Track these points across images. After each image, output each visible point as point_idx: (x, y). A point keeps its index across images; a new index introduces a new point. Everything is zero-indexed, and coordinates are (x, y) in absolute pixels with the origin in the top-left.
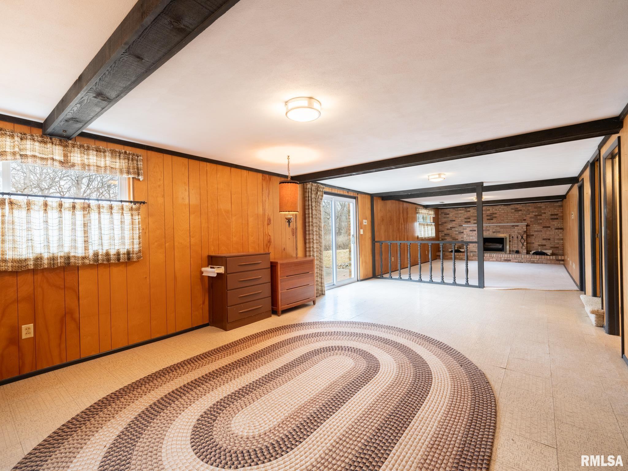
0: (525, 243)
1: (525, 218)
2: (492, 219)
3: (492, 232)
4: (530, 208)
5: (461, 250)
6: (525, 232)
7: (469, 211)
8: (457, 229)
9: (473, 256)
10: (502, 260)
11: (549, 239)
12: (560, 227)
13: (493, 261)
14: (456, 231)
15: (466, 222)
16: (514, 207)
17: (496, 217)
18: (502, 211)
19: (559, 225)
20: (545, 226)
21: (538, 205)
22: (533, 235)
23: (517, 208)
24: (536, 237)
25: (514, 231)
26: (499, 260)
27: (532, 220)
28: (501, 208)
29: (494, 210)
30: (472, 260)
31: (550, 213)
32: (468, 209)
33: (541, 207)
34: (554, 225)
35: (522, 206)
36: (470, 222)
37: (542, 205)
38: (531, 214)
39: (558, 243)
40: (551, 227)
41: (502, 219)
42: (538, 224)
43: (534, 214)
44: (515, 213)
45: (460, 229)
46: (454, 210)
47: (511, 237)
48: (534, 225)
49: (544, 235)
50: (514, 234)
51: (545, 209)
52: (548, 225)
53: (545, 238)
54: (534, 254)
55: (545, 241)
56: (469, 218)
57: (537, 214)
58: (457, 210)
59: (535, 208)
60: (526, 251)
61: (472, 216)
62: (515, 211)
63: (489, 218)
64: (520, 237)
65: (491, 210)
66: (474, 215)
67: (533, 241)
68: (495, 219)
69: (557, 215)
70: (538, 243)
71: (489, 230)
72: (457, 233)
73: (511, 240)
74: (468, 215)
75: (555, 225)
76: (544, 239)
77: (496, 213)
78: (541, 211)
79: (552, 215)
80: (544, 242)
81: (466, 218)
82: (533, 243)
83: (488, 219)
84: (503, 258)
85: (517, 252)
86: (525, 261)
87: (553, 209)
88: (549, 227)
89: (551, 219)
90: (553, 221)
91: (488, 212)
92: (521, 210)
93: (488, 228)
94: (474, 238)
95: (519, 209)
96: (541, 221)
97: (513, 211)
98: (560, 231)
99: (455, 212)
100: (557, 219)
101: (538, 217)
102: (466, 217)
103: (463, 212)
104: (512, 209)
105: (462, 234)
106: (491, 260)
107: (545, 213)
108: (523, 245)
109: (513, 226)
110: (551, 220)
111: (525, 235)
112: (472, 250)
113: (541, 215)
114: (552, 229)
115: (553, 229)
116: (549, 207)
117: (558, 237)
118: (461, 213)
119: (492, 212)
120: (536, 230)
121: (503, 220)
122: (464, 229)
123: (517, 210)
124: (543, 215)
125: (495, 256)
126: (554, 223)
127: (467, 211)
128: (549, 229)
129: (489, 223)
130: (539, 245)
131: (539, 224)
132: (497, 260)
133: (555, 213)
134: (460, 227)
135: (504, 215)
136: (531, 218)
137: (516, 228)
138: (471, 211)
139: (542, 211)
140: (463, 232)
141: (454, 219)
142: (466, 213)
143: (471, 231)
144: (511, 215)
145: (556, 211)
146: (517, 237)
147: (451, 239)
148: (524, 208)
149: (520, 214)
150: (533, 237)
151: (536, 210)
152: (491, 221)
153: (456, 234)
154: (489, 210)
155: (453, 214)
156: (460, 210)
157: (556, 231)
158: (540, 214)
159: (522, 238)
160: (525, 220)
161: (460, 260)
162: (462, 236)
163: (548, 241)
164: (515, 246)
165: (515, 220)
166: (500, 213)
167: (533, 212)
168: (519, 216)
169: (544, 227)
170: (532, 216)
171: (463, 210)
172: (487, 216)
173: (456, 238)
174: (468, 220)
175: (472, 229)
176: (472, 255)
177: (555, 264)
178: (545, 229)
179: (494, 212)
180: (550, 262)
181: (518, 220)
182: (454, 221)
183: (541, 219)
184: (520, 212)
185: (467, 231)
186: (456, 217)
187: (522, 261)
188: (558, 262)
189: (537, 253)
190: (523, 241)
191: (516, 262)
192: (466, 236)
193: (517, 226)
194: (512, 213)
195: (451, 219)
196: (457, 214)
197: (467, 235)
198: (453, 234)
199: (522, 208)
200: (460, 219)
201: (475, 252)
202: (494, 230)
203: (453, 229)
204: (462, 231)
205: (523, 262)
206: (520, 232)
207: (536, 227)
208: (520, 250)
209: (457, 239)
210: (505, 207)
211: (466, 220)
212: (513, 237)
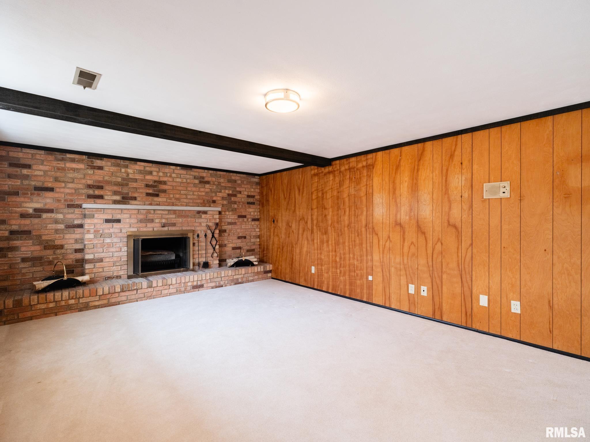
0: (217, 247)
1: (214, 199)
2: (157, 195)
3: (158, 225)
4: (222, 180)
5: (80, 279)
6: (217, 224)
7: (101, 168)
8: (60, 216)
9: (122, 291)
10: (189, 288)
11: (245, 237)
12: (256, 217)
13: (171, 294)
14: (56, 222)
15: (90, 197)
16: (197, 174)
17: (164, 191)
18: (178, 180)
19: (256, 214)
20: (240, 214)
21: (233, 178)
22: (225, 231)
23: (203, 178)
24: (229, 235)
25: (200, 223)
26: (183, 289)
27: (225, 202)
28: (176, 171)
29: (161, 174)
30: (118, 303)
31: (246, 193)
32: (98, 163)
33: (235, 181)
34: (251, 212)
35: (211, 175)
36: (101, 197)
37: (237, 178)
38: (223, 191)
39: (254, 243)
40: (248, 216)
41: (177, 196)
42: (232, 210)
43: (227, 191)
44: (200, 186)
45: (74, 216)
46: (50, 158)
47: (196, 236)
48: (227, 213)
49: (239, 230)
50: (201, 230)
51: (239, 185)
52: (244, 214)
53: (240, 235)
54: (232, 266)
55: (240, 241)
56: (101, 188)
57: (231, 192)
58: (63, 160)
59: (230, 181)
60: (217, 262)
61: (108, 183)
62: (201, 182)
63: (151, 191)
64: (210, 235)
65: (155, 173)
66: (114, 179)
67: (226, 242)
68: (162, 195)
69: (253, 197)
70: (231, 245)
71: (152, 221)
72: (62, 226)
73: (196, 242)
74: (97, 178)
75: (252, 214)
76: (239, 238)
77: (165, 183)
78: (235, 188)
79: (249, 196)
80: (239, 243)
81: (89, 187)
82: (225, 245)
83: (148, 194)
84: (190, 284)
85: (206, 265)
86: (226, 282)
87: (249, 186)
88: (245, 217)
89: (249, 203)
90: (250, 207)
91: (148, 177)
92: (208, 182)
93: (150, 216)
94: (115, 240)
95: (206, 179)
96: (236, 206)
97: (197, 181)
98: (257, 223)
99: (55, 164)
100: (253, 203)
101: (233, 199)
102: (90, 182)
103: (81, 166)
104: (195, 178)
105: (79, 230)
106: (166, 292)
107: (240, 192)
108: (214, 250)
109: (199, 212)
110: (247, 205)
111: (217, 232)
112: (110, 274)
113: (235, 196)
114: (248, 220)
115: (250, 220)
116: (245, 182)
117: (254, 234)
118: (74, 170)
119: (156, 178)
120: (229, 221)
121: (178, 199)
122: (85, 216)
123: (203, 182)
124: (239, 195)
125: (174, 282)
126: (251, 210)
127: (94, 168)
128: (245, 219)
129: (151, 204)
130: (234, 248)
131: (234, 210)
132: (179, 292)
133: (252, 194)
134: (71, 210)
135: (180, 188)
136: (223, 198)
137: (203, 216)
138: (106, 169)
139: (238, 189)
140: (81, 226)
141: (50, 185)
142: (90, 172)
143: (107, 221)
144: (194, 189)
145: (252, 190)
146: (206, 235)
147: (38, 248)
148: (214, 179)
149: (207, 190)
150: (226, 234)
151: (229, 185)
152: (156, 199)
153: (57, 231)
154: (151, 173)
155: (46, 168)
156: (73, 160)
157: (253, 223)
158: (234, 193)
159: (213, 236)
160: (214, 202)
161: (80, 310)
162: (78, 236)
163: (243, 240)
164: (201, 254)
165: (199, 201)
166: (175, 184)
167: (225, 188)
168: (207, 193)
169: (240, 217)
170: (225, 195)
171: (80, 161)
172: (147, 186)
173: (58, 242)
174: (97, 192)
175: (109, 217)
176: (118, 289)
177: (263, 279)
178: (241, 219)
179: (162, 179)
180: (256, 277)
181: (204, 201)
182: (51, 190)
183: (235, 203)
184: (207, 186)
185: (95, 221)
186: (56, 180)
187: (222, 283)
188: (265, 275)
189: (240, 264)
190: (214, 242)
191: (213, 288)
192: (91, 236)
193: (205, 213)
194: (195, 185)
195: (39, 184)
196: (63, 169)
197: (96, 232)
198: (43, 232)
199: (210, 179)
200: (70, 185)
201: (119, 277)
202: (164, 221)
203: (45, 216)
204: (76, 222)
205: (222, 286)
206: (210, 224)
207: (230, 217)
208: (210, 260)
209: (62, 247)
210: (183, 172)
211: (91, 192)
212: (198, 236)
